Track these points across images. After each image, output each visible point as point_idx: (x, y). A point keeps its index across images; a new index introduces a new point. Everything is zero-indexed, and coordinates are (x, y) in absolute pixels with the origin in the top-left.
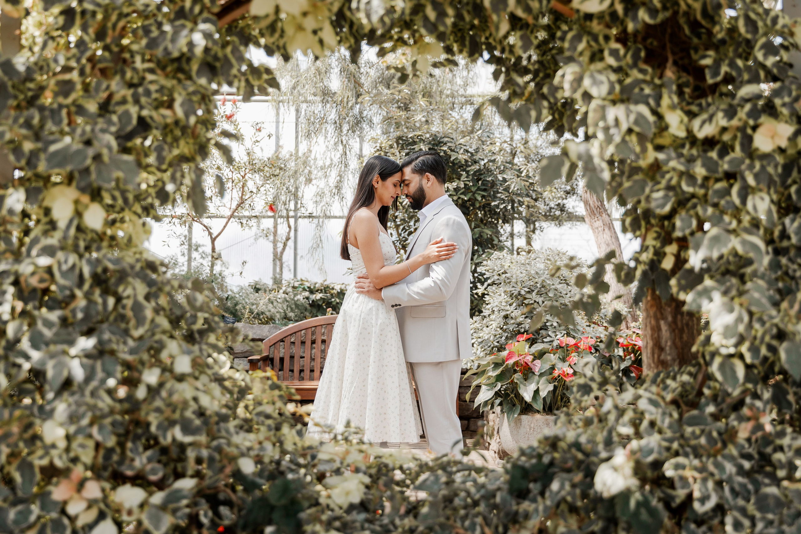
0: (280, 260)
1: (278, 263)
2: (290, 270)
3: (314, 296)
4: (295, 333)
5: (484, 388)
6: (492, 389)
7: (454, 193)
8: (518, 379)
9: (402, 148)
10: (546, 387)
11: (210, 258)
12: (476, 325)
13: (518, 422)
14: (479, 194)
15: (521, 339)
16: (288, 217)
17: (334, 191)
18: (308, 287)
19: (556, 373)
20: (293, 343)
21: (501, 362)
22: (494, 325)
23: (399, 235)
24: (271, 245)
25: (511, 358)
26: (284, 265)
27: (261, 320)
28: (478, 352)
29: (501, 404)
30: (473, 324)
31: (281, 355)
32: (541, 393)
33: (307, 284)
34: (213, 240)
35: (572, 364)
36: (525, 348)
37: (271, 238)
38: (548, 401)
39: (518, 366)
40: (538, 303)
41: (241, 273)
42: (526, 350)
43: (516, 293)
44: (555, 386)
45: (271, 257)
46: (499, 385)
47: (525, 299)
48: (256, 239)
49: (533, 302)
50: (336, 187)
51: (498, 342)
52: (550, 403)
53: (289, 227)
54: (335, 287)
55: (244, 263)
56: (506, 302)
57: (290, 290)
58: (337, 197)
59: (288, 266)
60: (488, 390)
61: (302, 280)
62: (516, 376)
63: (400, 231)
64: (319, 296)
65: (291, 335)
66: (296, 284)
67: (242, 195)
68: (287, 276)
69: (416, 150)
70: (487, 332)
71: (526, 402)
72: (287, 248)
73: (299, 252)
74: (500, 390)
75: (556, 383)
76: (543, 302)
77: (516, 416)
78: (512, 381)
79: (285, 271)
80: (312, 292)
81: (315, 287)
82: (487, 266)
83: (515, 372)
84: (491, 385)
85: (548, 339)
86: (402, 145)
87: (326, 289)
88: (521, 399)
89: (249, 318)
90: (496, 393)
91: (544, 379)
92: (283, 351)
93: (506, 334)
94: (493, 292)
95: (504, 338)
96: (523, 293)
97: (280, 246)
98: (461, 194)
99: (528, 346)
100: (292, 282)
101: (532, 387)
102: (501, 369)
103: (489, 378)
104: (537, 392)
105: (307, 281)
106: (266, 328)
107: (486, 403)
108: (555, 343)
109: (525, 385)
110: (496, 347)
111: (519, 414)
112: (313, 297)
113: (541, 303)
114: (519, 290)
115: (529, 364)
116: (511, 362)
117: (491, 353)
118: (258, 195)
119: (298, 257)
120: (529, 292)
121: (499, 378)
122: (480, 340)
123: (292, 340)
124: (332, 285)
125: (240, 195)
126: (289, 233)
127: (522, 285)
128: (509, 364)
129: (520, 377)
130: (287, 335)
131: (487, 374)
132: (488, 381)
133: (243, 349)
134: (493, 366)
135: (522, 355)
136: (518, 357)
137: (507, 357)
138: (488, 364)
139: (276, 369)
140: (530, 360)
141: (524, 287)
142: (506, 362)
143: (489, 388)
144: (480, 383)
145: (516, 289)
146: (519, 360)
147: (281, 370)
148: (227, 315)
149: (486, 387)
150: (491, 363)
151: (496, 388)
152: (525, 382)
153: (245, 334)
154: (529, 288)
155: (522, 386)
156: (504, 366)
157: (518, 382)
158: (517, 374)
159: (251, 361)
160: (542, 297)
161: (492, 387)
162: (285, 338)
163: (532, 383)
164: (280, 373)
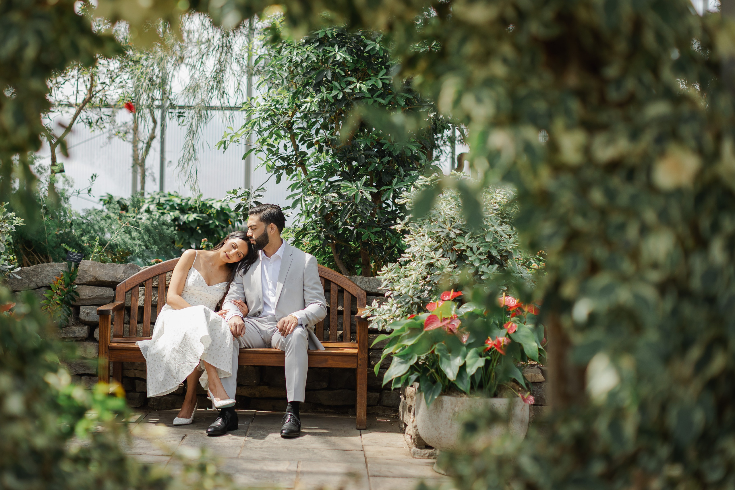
0: (142, 165)
1: (139, 170)
2: (154, 180)
3: (186, 216)
4: (159, 275)
5: (396, 360)
6: (406, 362)
7: (369, 96)
8: (439, 351)
10: (475, 362)
11: (49, 172)
12: (391, 275)
13: (438, 405)
14: (402, 97)
15: (447, 298)
17: (211, 83)
18: (178, 205)
19: (489, 344)
20: (156, 288)
21: (419, 327)
22: (414, 275)
23: (296, 148)
24: (129, 148)
25: (432, 322)
27: (115, 255)
28: (394, 309)
29: (417, 380)
30: (388, 272)
31: (140, 303)
32: (468, 370)
33: (177, 201)
34: (53, 147)
35: (511, 332)
36: (451, 309)
37: (130, 136)
38: (478, 380)
40: (471, 249)
41: (89, 191)
42: (453, 313)
43: (443, 235)
44: (487, 361)
45: (130, 161)
46: (416, 357)
47: (455, 243)
48: (110, 138)
49: (464, 248)
50: (215, 78)
51: (419, 297)
52: (481, 381)
53: (155, 121)
54: (214, 205)
55: (94, 177)
56: (430, 247)
57: (153, 207)
58: (216, 92)
59: (152, 174)
60: (402, 363)
61: (170, 194)
62: (437, 347)
63: (297, 141)
64: (192, 217)
65: (153, 278)
66: (162, 200)
67: (92, 85)
68: (152, 187)
69: (320, 36)
70: (405, 285)
71: (449, 381)
72: (151, 150)
73: (168, 157)
74: (417, 363)
75: (489, 358)
76: (478, 249)
77: (436, 397)
78: (433, 352)
80: (183, 210)
81: (187, 204)
82: (406, 198)
83: (438, 340)
84: (405, 357)
87: (201, 207)
88: (444, 376)
89: (99, 252)
90: (412, 367)
91: (472, 352)
92: (143, 297)
93: (429, 288)
94: (415, 231)
95: (426, 292)
96: (452, 235)
97: (142, 146)
98: (378, 96)
99: (455, 307)
100: (157, 197)
101: (458, 361)
102: (419, 336)
103: (404, 347)
104: (463, 368)
105: (177, 196)
106: (121, 268)
107: (398, 379)
109: (448, 359)
110: (417, 303)
111: (441, 395)
112: (184, 218)
113: (475, 249)
114: (447, 231)
115: (455, 331)
116: (433, 327)
117: (410, 312)
118: (112, 88)
119: (166, 163)
120: (460, 235)
121: (415, 348)
122: (396, 293)
123: (155, 284)
124: (210, 203)
125: (89, 86)
126: (154, 129)
127: (451, 224)
128: (429, 331)
129: (442, 348)
130: (148, 278)
131: (401, 341)
132: (401, 352)
133: (91, 295)
134: (408, 332)
135: (447, 319)
136: (441, 322)
137: (427, 321)
138: (403, 330)
139: (134, 322)
140: (457, 326)
141: (454, 228)
142: (425, 328)
143: (403, 360)
144: (392, 353)
145: (444, 230)
146: (444, 326)
147: (140, 321)
148: (71, 250)
149: (399, 359)
150: (406, 328)
151: (412, 360)
152: (450, 354)
153: (94, 275)
154: (460, 230)
155: (444, 360)
156: (423, 333)
157: (439, 354)
158: (439, 343)
159: (101, 313)
160: (477, 241)
161: (406, 359)
162: (145, 281)
163: (457, 356)
164: (139, 326)
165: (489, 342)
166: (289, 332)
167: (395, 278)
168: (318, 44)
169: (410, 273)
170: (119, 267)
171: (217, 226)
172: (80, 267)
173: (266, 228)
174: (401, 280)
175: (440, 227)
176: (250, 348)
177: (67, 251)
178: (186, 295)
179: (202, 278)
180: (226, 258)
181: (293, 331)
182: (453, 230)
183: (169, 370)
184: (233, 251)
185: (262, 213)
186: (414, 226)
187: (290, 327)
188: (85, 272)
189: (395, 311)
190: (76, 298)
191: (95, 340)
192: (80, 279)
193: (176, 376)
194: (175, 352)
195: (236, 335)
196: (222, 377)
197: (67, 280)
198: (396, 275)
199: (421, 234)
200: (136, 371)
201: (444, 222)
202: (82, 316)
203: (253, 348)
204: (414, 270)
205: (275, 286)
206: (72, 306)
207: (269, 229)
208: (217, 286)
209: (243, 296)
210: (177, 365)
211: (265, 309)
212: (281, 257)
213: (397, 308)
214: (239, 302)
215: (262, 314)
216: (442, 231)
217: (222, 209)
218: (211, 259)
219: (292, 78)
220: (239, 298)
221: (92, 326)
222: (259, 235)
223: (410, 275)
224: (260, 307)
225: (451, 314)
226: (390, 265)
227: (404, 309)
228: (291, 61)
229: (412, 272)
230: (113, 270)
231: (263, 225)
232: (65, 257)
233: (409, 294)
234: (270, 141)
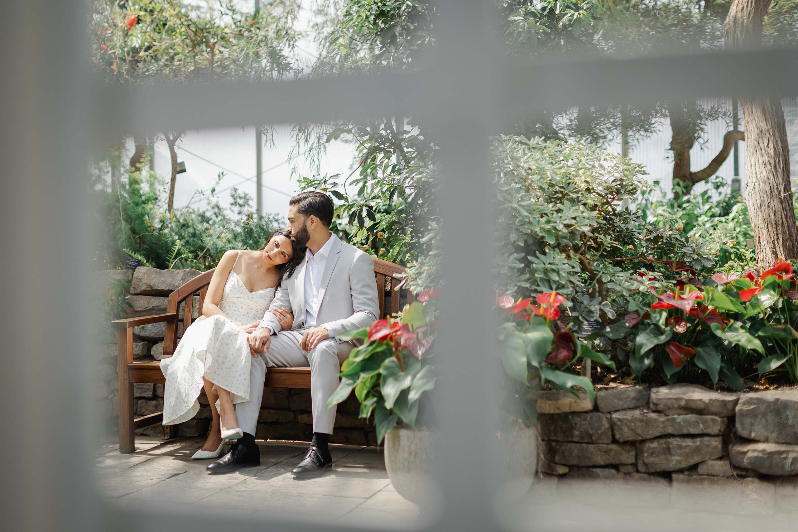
34: (171, 144)
60: (348, 384)
106: (180, 274)
130: (202, 285)
133: (146, 306)
153: (149, 283)
162: (200, 289)
166: (312, 347)
170: (178, 273)
172: (135, 275)
173: (305, 222)
180: (269, 260)
181: (316, 345)
183: (180, 393)
184: (276, 250)
185: (301, 204)
188: (140, 280)
190: (129, 309)
191: (153, 358)
192: (135, 288)
193: (185, 400)
194: (185, 372)
196: (239, 402)
197: (118, 290)
205: (318, 291)
207: (309, 223)
208: (261, 292)
209: (287, 304)
211: (308, 320)
212: (326, 256)
214: (280, 311)
215: (306, 325)
220: (281, 306)
221: (151, 342)
222: (298, 230)
224: (302, 318)
230: (171, 277)
231: (302, 217)
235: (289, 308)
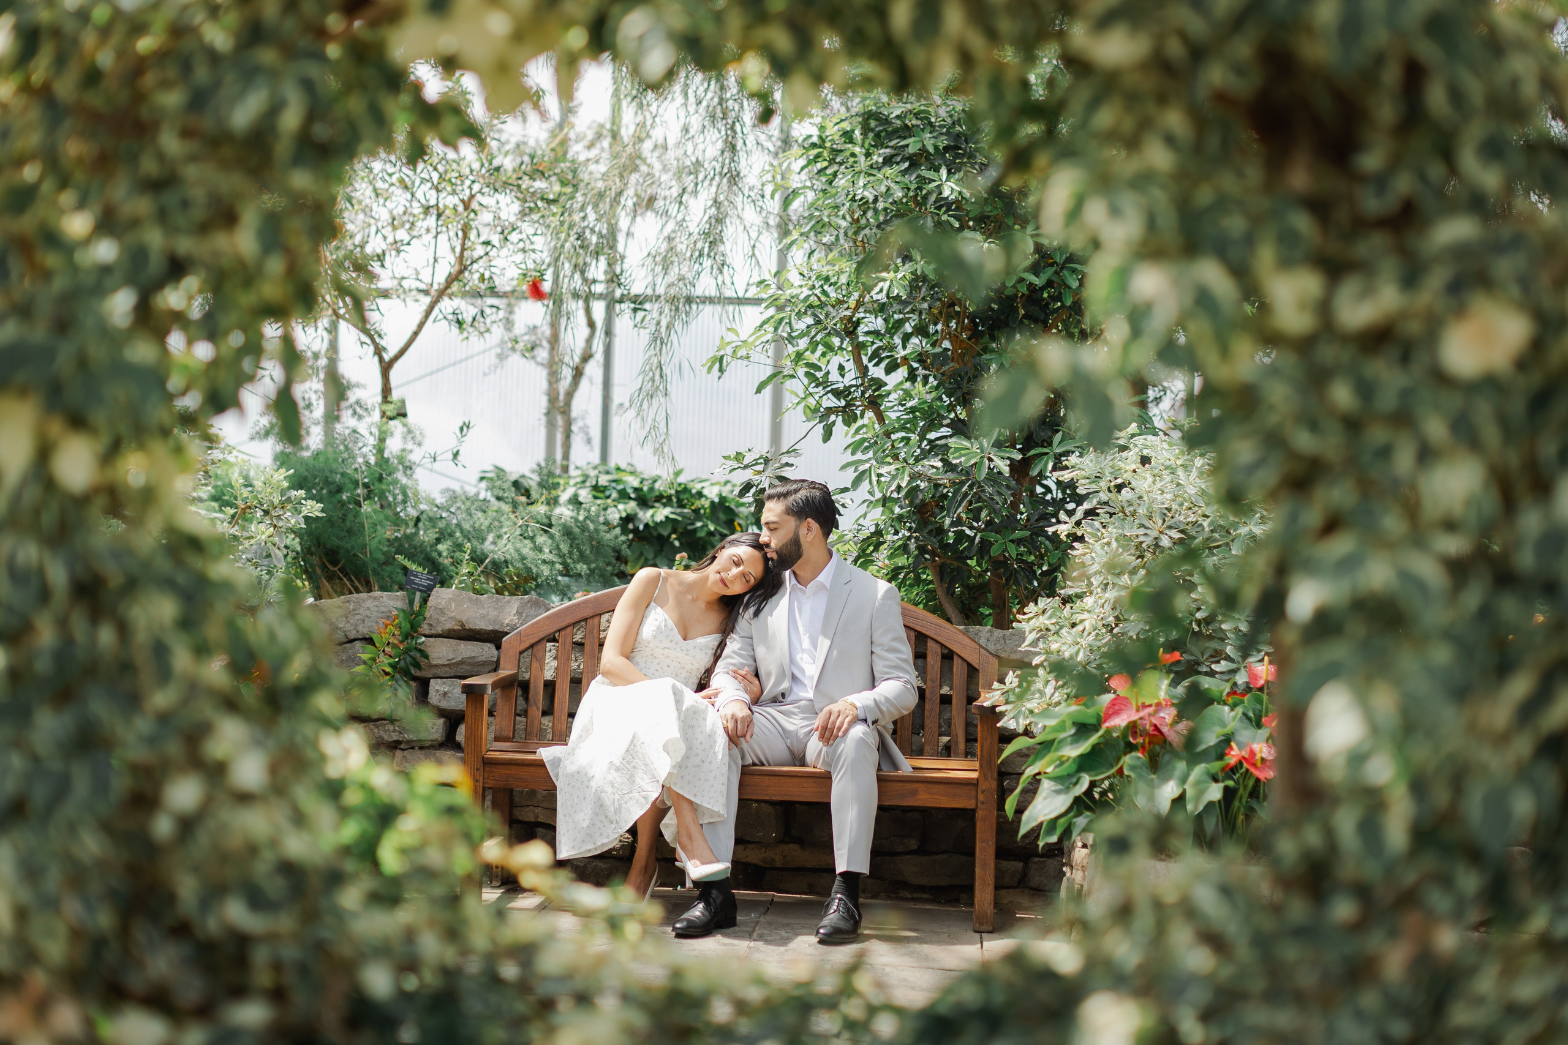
0: (566, 411)
1: (560, 421)
2: (589, 441)
3: (650, 512)
4: (585, 620)
5: (1046, 785)
6: (1067, 790)
8: (1133, 768)
9: (879, 143)
10: (1203, 792)
11: (376, 416)
12: (1044, 621)
16: (588, 297)
17: (699, 245)
18: (636, 490)
19: (1235, 754)
20: (580, 645)
21: (1093, 721)
22: (1089, 621)
23: (864, 371)
24: (539, 377)
25: (1117, 713)
26: (574, 428)
27: (502, 581)
28: (1049, 690)
30: (1037, 616)
31: (549, 675)
32: (1190, 806)
33: (633, 482)
34: (386, 368)
36: (1159, 688)
37: (543, 354)
38: (1209, 825)
39: (1135, 734)
41: (456, 455)
42: (1162, 694)
43: (1148, 541)
44: (1226, 789)
45: (543, 402)
46: (1085, 780)
48: (501, 357)
50: (707, 234)
52: (1215, 827)
53: (591, 324)
54: (705, 492)
55: (465, 427)
57: (585, 495)
58: (707, 263)
59: (585, 430)
60: (1058, 792)
61: (618, 469)
62: (1128, 760)
63: (865, 360)
64: (662, 513)
65: (574, 624)
66: (603, 480)
67: (463, 249)
68: (584, 455)
69: (912, 150)
70: (1070, 640)
72: (584, 383)
73: (615, 393)
74: (1089, 792)
75: (1231, 783)
78: (1120, 772)
79: (577, 441)
80: (644, 500)
81: (652, 489)
82: (1075, 468)
83: (1130, 748)
84: (1066, 780)
85: (1222, 666)
86: (878, 135)
87: (683, 496)
89: (471, 574)
90: (1077, 800)
91: (1197, 771)
92: (555, 663)
94: (1093, 535)
96: (1165, 542)
97: (567, 374)
99: (1165, 683)
100: (593, 474)
101: (1169, 790)
102: (1094, 739)
103: (1063, 762)
104: (1179, 802)
105: (632, 473)
106: (512, 603)
107: (1052, 825)
108: (1241, 678)
109: (1150, 785)
112: (646, 516)
114: (1155, 534)
115: (1165, 730)
116: (1121, 721)
118: (504, 252)
119: (614, 407)
121: (1086, 763)
122: (1053, 659)
123: (577, 638)
124: (698, 486)
125: (458, 250)
126: (589, 340)
127: (1164, 521)
128: (1114, 728)
129: (1138, 763)
130: (564, 624)
131: (1057, 750)
132: (1057, 770)
133: (451, 656)
134: (1073, 731)
135: (1150, 706)
136: (1138, 710)
137: (1108, 708)
138: (1061, 727)
139: (535, 711)
140: (1169, 720)
141: (1170, 527)
142: (1105, 721)
143: (1060, 787)
144: (1039, 774)
145: (1148, 532)
146: (1141, 718)
147: (548, 712)
148: (413, 567)
149: (1052, 783)
150: (1069, 723)
151: (1078, 787)
152: (1153, 776)
153: (458, 617)
154: (1182, 531)
155: (1142, 786)
156: (1101, 732)
157: (1133, 775)
158: (1134, 754)
159: (469, 690)
160: (1214, 555)
161: (1066, 784)
162: (559, 631)
163: (1166, 779)
164: (546, 721)
165: (1233, 753)
166: (840, 734)
167: (1051, 627)
168: (907, 164)
169: (1080, 617)
170: (509, 602)
171: (711, 534)
172: (432, 602)
173: (797, 528)
174: (1064, 631)
175: (1142, 526)
176: (763, 765)
177: (405, 569)
178: (638, 658)
179: (671, 624)
180: (721, 585)
181: (847, 731)
182: (1167, 532)
183: (601, 806)
184: (735, 571)
185: (791, 499)
186: (1092, 526)
187: (842, 723)
188: (442, 611)
189: (1053, 695)
190: (423, 662)
191: (458, 747)
192: (431, 625)
193: (614, 818)
194: (613, 771)
195: (734, 739)
196: (706, 821)
197: (406, 626)
198: (1054, 621)
199: (1105, 541)
200: (538, 810)
201: (1150, 518)
202: (434, 698)
203: (770, 765)
204: (1089, 612)
205: (814, 644)
206: (415, 679)
207: (803, 531)
208: (701, 640)
209: (751, 662)
210: (617, 796)
211: (795, 689)
212: (828, 586)
213: (1056, 689)
214: (743, 673)
215: (789, 699)
216: (1146, 534)
217: (723, 499)
218: (690, 587)
219: (856, 233)
220: (743, 665)
221: (453, 719)
222: (784, 541)
223: (1082, 621)
224: (785, 685)
225: (1158, 697)
226: (1043, 602)
227: (1069, 691)
228: (853, 200)
229: (1086, 615)
230: (496, 609)
231: (792, 522)
232: (403, 582)
233: (1079, 659)
234: (813, 358)
235: (753, 668)
